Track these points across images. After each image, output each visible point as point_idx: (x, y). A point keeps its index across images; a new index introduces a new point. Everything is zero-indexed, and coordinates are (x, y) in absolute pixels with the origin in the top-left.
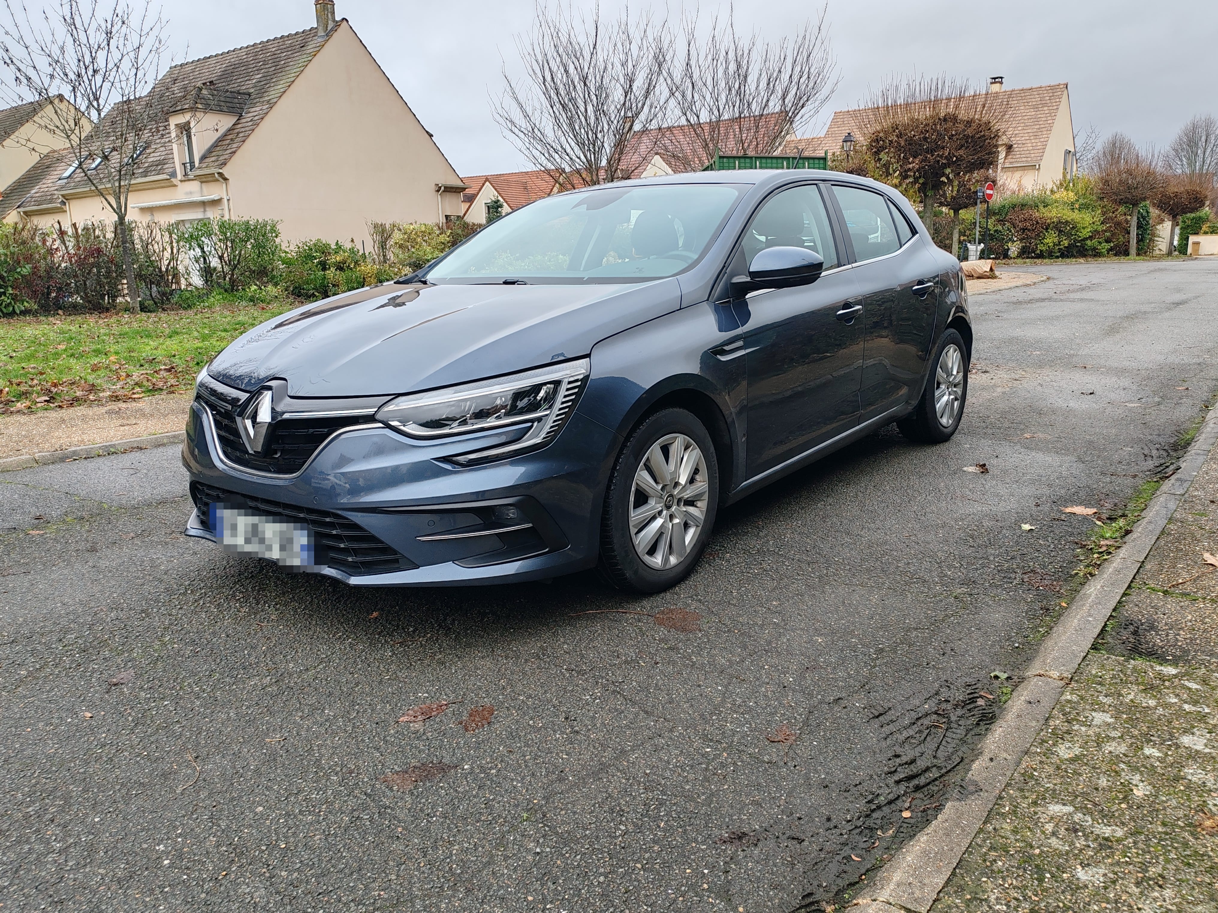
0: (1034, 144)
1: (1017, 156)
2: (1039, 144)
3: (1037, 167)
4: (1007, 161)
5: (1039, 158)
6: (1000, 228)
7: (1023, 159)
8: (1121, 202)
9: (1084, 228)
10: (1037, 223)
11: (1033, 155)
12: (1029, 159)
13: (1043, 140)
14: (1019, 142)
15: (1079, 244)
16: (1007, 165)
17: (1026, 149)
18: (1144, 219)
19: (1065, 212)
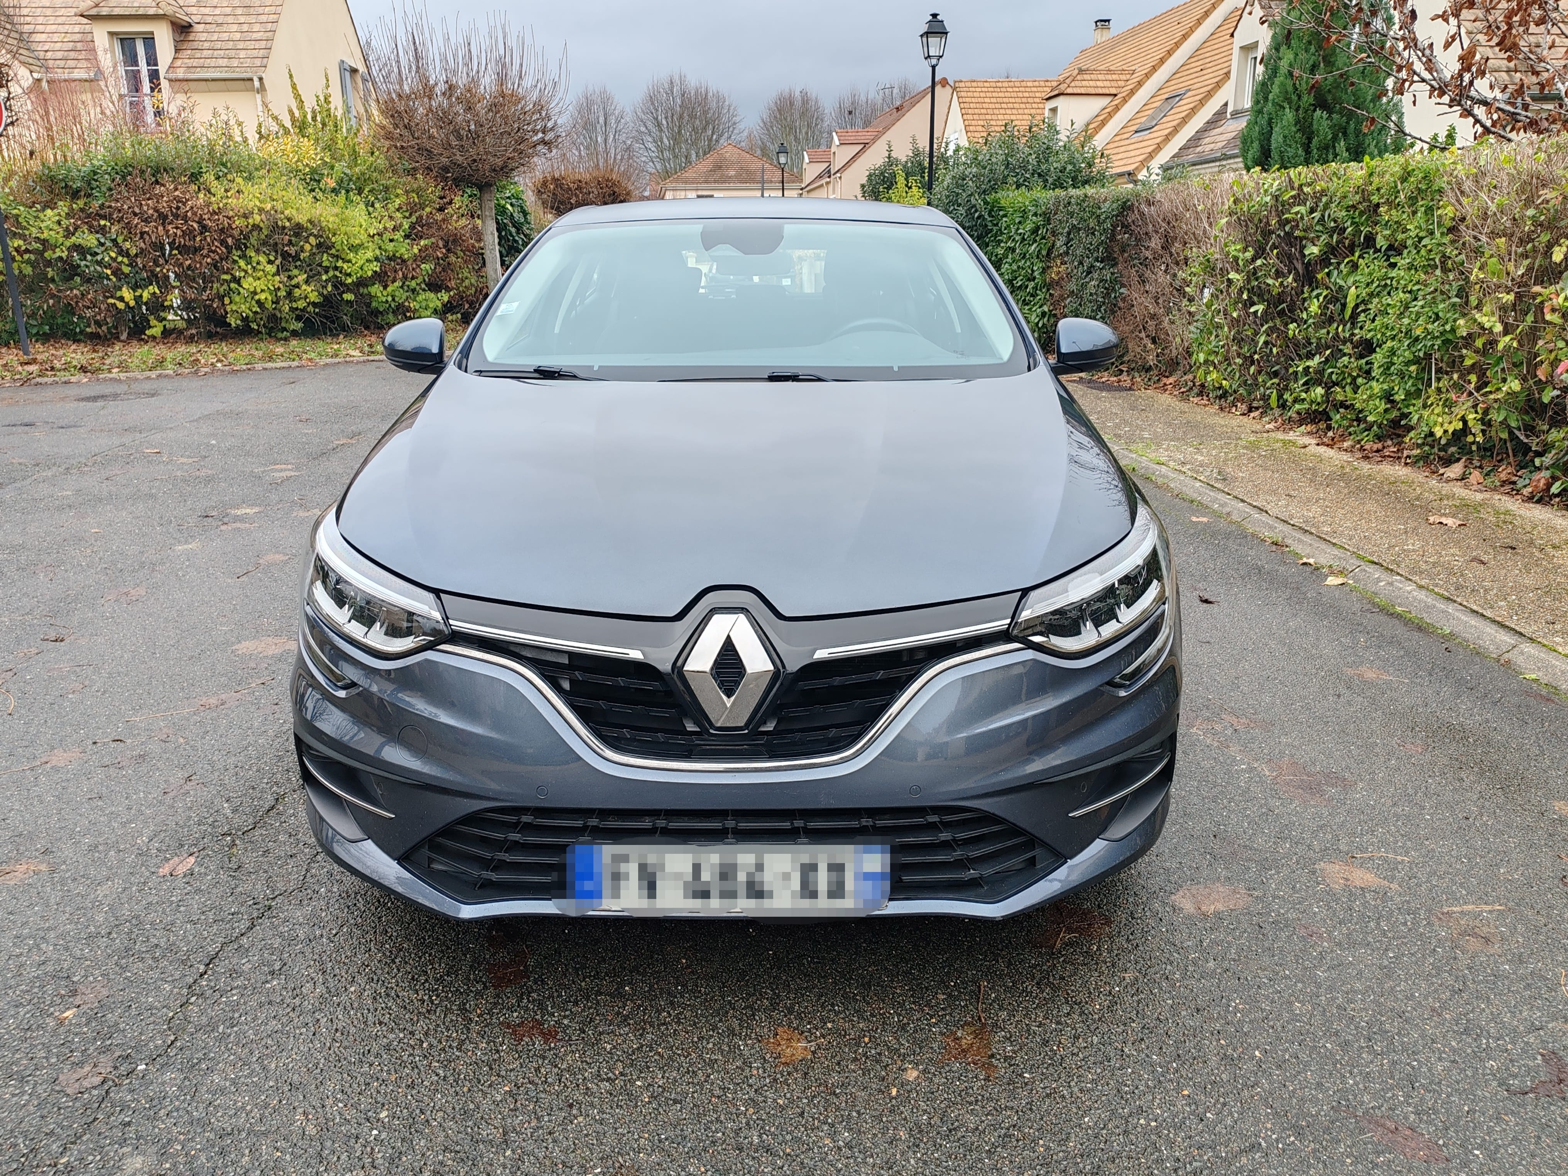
0: (245, 28)
1: (206, 53)
2: (256, 27)
3: (257, 84)
4: (178, 63)
5: (258, 62)
6: (89, 240)
7: (221, 62)
8: (460, 182)
9: (354, 248)
10: (204, 228)
11: (242, 54)
12: (235, 63)
13: (264, 18)
14: (209, 19)
15: (349, 296)
16: (180, 74)
17: (225, 36)
18: (519, 230)
19: (290, 195)
